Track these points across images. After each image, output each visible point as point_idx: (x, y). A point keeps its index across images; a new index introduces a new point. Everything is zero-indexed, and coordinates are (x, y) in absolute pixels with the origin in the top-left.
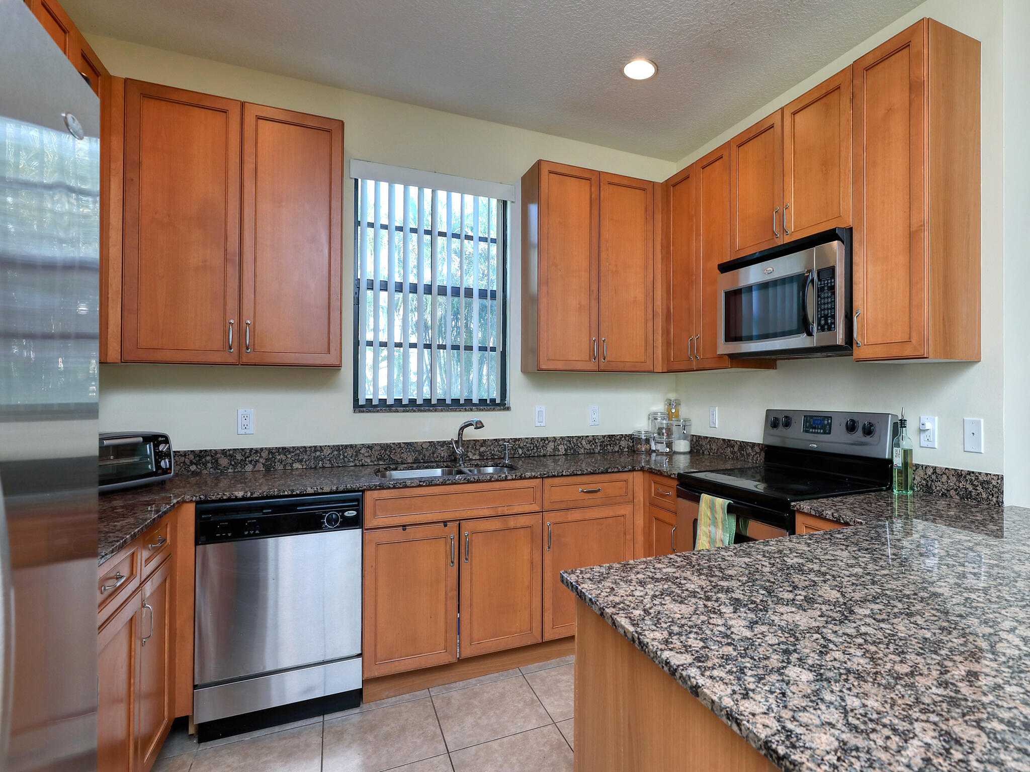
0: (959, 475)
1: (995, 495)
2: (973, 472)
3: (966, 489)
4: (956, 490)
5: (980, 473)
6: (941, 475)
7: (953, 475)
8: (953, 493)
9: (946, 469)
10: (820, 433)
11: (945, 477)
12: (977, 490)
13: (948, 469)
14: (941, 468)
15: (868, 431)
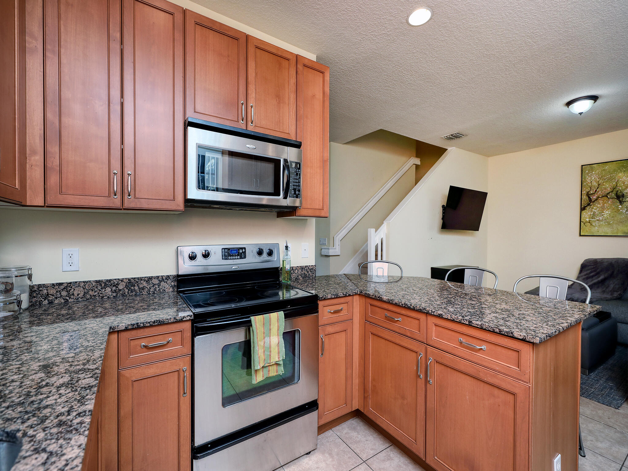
0: (302, 268)
1: (315, 273)
2: (307, 266)
3: (305, 274)
4: (301, 275)
5: (309, 266)
6: (295, 270)
7: (300, 269)
8: (300, 276)
9: (297, 267)
10: (238, 259)
11: (297, 270)
12: (308, 273)
13: (298, 267)
14: (295, 267)
15: (270, 253)
